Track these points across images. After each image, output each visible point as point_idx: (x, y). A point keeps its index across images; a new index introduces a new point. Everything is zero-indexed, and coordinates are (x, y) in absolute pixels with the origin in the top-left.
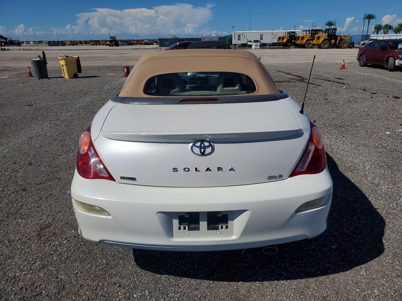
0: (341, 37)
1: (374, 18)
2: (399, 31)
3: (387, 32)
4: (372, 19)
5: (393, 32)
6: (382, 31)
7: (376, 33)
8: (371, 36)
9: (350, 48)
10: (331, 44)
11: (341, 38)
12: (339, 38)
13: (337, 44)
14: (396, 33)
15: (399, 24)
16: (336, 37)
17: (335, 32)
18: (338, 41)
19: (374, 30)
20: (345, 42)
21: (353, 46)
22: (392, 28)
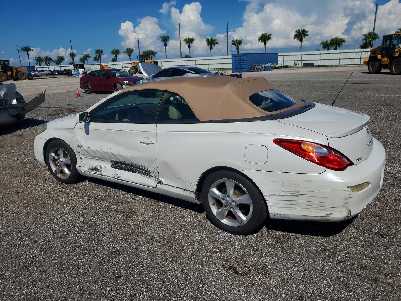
0: (16, 68)
1: (31, 51)
2: (59, 63)
3: (49, 63)
4: (29, 51)
5: (55, 64)
6: (44, 63)
7: (38, 64)
8: (35, 67)
9: (29, 79)
10: (8, 76)
11: (17, 70)
12: (15, 70)
13: (14, 75)
14: (58, 65)
15: (58, 57)
16: (11, 69)
17: (8, 64)
18: (14, 73)
19: (36, 62)
20: (23, 74)
21: (32, 77)
22: (53, 60)
